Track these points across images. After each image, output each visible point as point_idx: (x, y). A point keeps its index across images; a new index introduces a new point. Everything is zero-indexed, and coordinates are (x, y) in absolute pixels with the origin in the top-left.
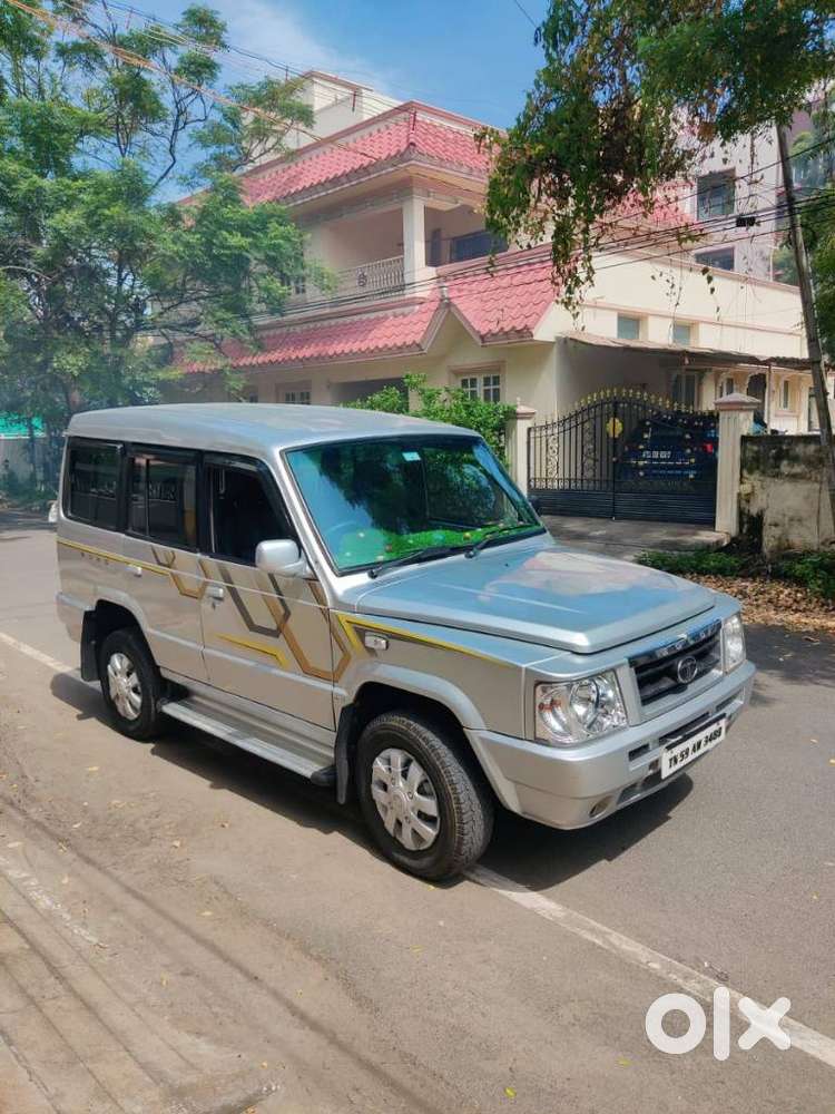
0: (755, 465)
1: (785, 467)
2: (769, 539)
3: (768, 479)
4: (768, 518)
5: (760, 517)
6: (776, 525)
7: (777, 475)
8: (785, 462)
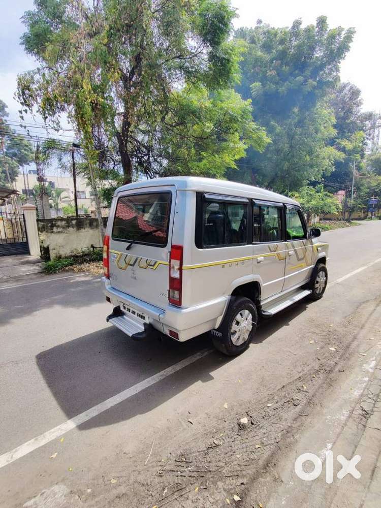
0: (43, 230)
1: (55, 229)
2: (53, 255)
3: (49, 234)
4: (51, 248)
5: (48, 248)
6: (54, 249)
7: (52, 232)
8: (55, 228)
